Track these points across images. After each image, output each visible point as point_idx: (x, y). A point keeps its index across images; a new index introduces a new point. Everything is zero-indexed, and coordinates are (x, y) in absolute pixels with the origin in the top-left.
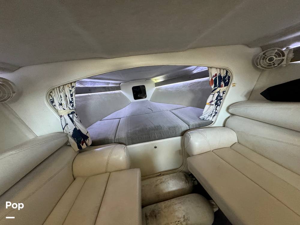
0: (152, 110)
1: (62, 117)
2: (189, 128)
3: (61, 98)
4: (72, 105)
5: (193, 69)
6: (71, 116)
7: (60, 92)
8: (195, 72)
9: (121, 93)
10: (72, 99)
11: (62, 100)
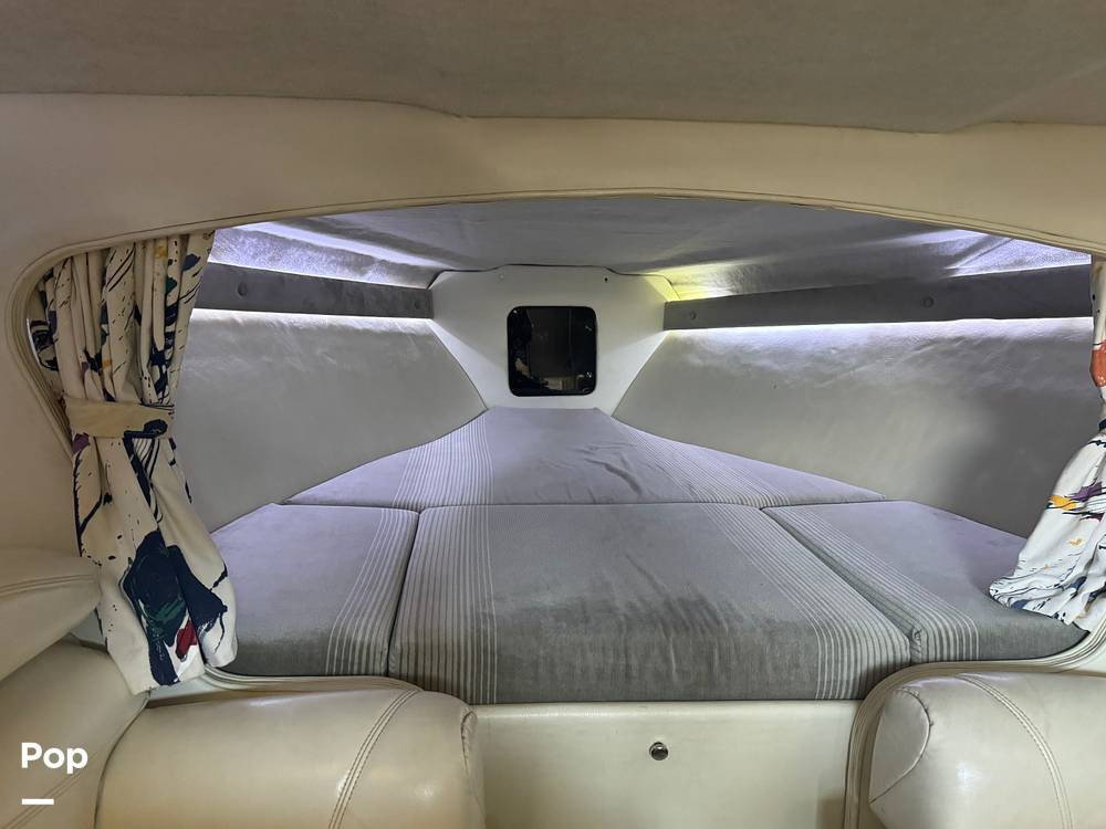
0: (636, 487)
1: (87, 449)
2: (906, 655)
3: (104, 318)
4: (158, 376)
5: (961, 248)
6: (142, 446)
7: (103, 283)
8: (967, 268)
9: (431, 337)
10: (169, 336)
11: (104, 335)
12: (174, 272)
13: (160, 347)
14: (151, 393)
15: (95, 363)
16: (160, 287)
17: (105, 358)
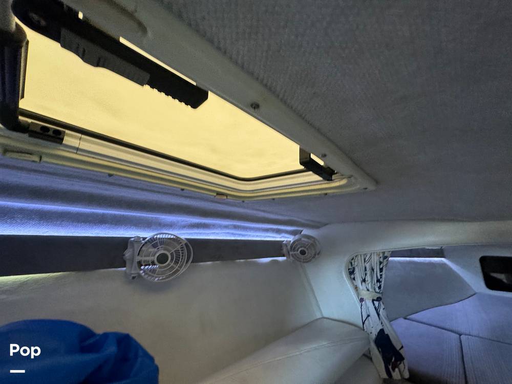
1: (363, 302)
3: (366, 270)
4: (379, 285)
6: (376, 303)
7: (365, 262)
10: (381, 275)
11: (366, 274)
12: (381, 260)
13: (379, 278)
14: (377, 290)
15: (364, 281)
16: (378, 263)
17: (366, 279)
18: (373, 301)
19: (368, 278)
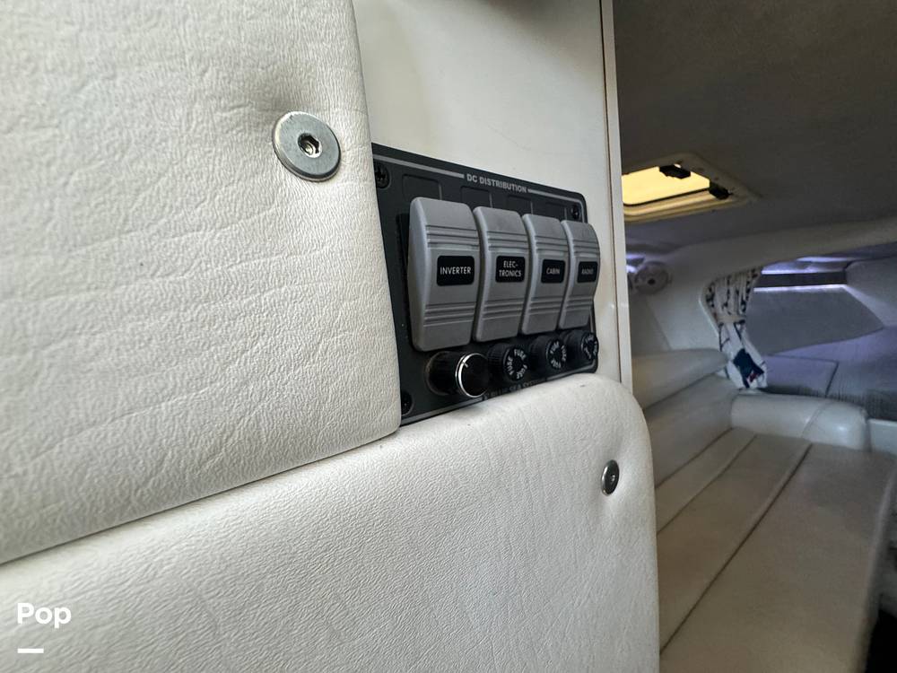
1: (723, 326)
3: (729, 294)
4: (743, 308)
6: (739, 327)
7: (728, 285)
9: (844, 293)
11: (728, 298)
14: (741, 312)
15: (726, 305)
16: (745, 284)
17: (729, 303)
18: (735, 324)
19: (731, 301)
